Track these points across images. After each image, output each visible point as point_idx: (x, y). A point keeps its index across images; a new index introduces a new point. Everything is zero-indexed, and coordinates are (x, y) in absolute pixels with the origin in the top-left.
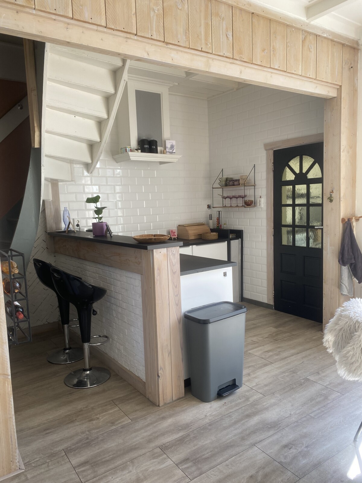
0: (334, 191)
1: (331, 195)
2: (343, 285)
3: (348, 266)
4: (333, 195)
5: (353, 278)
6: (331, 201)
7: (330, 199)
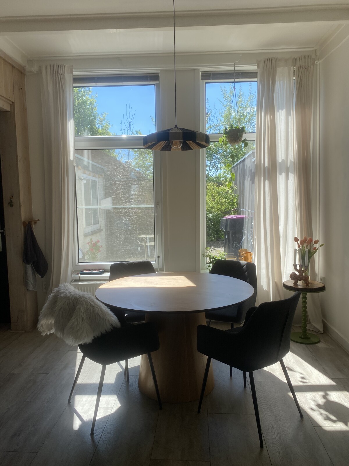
0: (14, 197)
1: (11, 200)
2: (29, 281)
3: (31, 265)
4: (14, 200)
5: (36, 274)
6: (12, 206)
7: (10, 204)
